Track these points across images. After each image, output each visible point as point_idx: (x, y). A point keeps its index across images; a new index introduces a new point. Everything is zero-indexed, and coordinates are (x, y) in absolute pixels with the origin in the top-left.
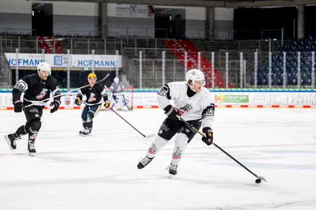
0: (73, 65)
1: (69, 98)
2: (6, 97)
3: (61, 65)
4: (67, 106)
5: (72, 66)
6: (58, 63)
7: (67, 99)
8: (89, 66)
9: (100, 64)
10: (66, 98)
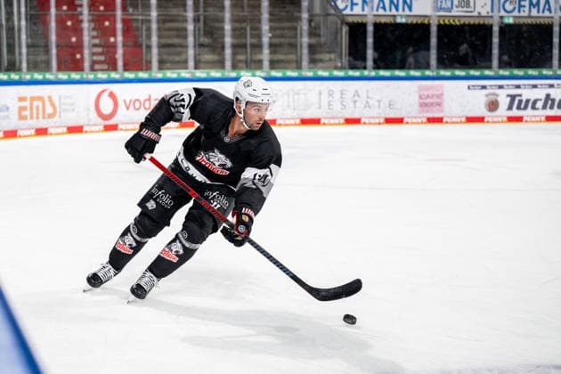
0: (478, 9)
1: (497, 95)
2: (342, 93)
3: (450, 10)
4: (489, 114)
5: (475, 14)
6: (443, 6)
7: (492, 98)
8: (516, 13)
9: (541, 8)
10: (487, 96)
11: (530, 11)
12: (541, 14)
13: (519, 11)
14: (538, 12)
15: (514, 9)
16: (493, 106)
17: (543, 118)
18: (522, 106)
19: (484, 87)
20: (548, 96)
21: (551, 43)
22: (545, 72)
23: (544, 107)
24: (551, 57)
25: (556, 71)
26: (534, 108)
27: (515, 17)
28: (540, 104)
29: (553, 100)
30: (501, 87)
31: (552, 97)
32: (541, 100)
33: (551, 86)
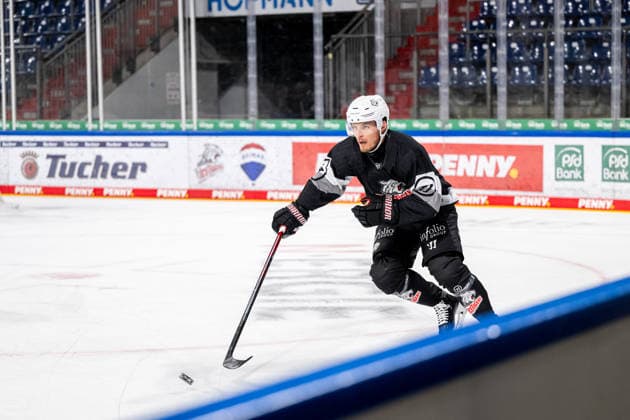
16: (31, 170)
18: (67, 172)
19: (19, 144)
23: (94, 175)
26: (81, 175)
28: (88, 170)
29: (106, 165)
30: (40, 144)
31: (104, 160)
32: (90, 164)
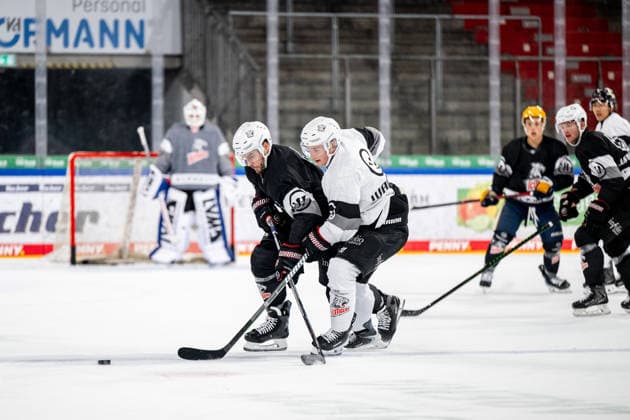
11: (49, 42)
12: (71, 49)
13: (26, 43)
14: (66, 44)
15: (17, 38)
17: (19, 250)
20: (27, 207)
21: (31, 106)
22: (21, 161)
24: (33, 133)
25: (42, 160)
27: (19, 55)
33: (34, 188)
